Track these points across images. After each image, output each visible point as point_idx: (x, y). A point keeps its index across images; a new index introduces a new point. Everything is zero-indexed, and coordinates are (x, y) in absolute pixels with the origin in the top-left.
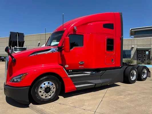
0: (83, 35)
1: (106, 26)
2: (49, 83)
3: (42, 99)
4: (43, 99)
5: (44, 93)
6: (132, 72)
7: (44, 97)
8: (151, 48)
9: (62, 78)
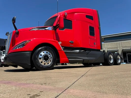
0: (71, 21)
1: (87, 16)
2: (47, 52)
3: (41, 65)
4: (43, 66)
5: (43, 60)
6: (109, 57)
7: (43, 64)
8: (118, 50)
9: (57, 50)
